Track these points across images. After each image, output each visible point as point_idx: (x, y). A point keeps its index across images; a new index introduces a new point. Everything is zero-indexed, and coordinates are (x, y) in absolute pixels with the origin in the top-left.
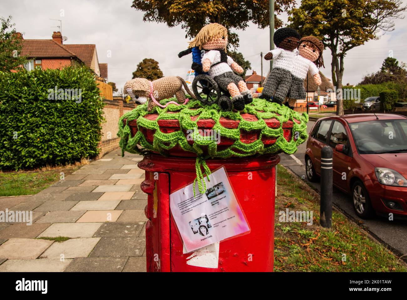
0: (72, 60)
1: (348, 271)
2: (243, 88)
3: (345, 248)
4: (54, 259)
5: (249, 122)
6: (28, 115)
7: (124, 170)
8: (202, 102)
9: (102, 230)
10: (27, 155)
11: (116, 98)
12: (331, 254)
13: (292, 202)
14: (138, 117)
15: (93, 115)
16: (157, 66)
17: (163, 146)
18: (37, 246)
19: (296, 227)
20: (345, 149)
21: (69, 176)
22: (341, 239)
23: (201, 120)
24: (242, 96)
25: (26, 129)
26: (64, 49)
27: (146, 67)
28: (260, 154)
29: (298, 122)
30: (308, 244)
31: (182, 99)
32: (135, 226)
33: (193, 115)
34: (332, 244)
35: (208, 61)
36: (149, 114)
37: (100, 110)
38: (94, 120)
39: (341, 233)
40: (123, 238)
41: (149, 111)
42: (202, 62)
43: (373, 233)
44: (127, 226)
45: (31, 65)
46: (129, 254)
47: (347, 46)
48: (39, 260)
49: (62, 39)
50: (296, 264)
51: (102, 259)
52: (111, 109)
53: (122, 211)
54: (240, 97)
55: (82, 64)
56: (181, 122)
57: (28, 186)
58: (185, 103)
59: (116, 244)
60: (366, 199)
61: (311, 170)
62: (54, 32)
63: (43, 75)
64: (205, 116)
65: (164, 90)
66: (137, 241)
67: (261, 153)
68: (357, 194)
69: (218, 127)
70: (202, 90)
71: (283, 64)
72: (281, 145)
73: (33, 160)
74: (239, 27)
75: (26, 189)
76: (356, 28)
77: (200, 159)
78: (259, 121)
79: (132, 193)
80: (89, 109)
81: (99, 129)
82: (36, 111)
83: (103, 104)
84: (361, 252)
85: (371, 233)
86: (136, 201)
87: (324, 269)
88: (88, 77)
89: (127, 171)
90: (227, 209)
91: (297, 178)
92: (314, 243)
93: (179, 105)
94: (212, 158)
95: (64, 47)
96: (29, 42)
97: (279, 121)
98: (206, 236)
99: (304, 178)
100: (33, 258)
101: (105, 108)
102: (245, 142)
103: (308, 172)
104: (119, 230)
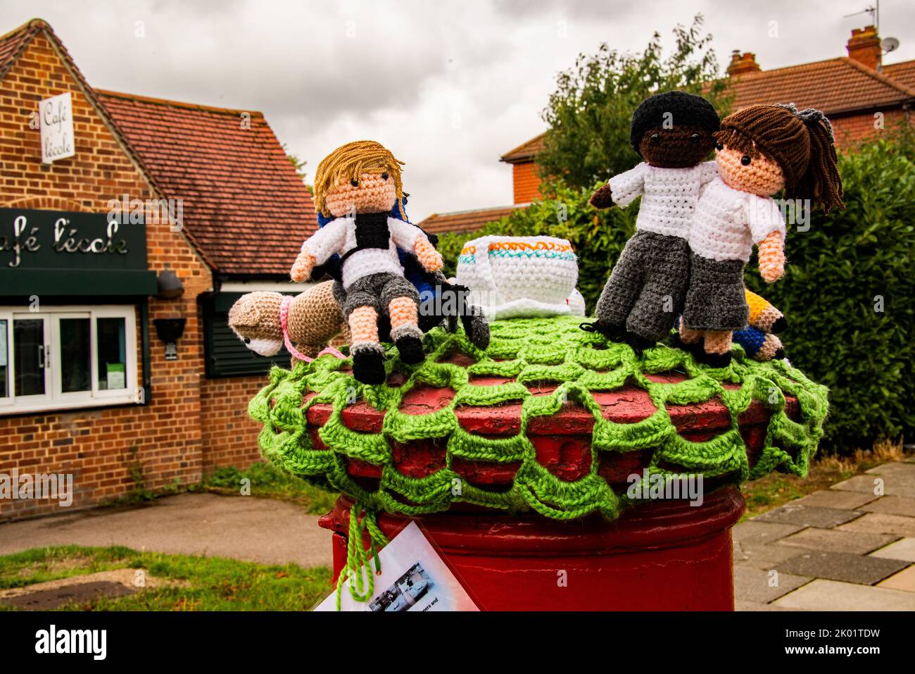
0: (908, 115)
21: (820, 492)
23: (315, 407)
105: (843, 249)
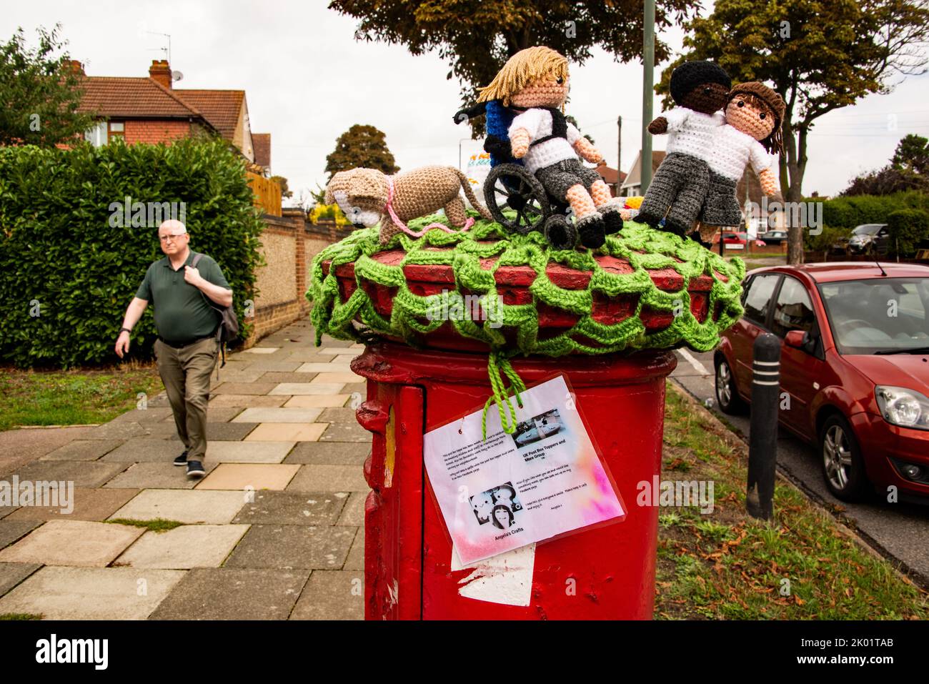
0: (193, 126)
1: (810, 618)
2: (602, 197)
3: (804, 565)
4: (146, 570)
5: (613, 275)
6: (93, 245)
7: (303, 374)
8: (505, 227)
9: (252, 508)
10: (87, 335)
11: (290, 212)
12: (771, 578)
13: (684, 459)
14: (357, 258)
15: (238, 250)
16: (382, 141)
17: (415, 325)
18: (108, 539)
19: (692, 515)
20: (806, 341)
22: (793, 544)
23: (503, 269)
24: (600, 215)
25: (88, 276)
26: (175, 100)
27: (357, 143)
28: (634, 349)
29: (724, 278)
30: (719, 555)
31: (460, 219)
32: (327, 501)
33: (484, 256)
34: (773, 555)
35: (525, 134)
36: (382, 250)
37: (254, 238)
38: (239, 261)
39: (794, 532)
40: (300, 526)
41: (384, 244)
42: (510, 135)
43: (867, 535)
44: (310, 502)
45: (101, 133)
46: (312, 565)
47: (815, 107)
48: (113, 569)
49: (171, 77)
50: (689, 599)
51: (251, 572)
52: (278, 238)
53: (299, 466)
54: (595, 217)
55: (215, 134)
56: (458, 271)
57: (88, 405)
58: (466, 227)
59: (284, 540)
60: (852, 457)
61: (727, 386)
62: (155, 62)
63: (127, 156)
64: (512, 259)
65: (418, 198)
66: (332, 535)
67: (638, 347)
68: (832, 445)
69: (541, 285)
70: (508, 200)
71: (691, 145)
72: (684, 329)
73: (102, 346)
74: (570, 58)
75: (85, 409)
76: (837, 65)
77: (497, 356)
78: (637, 274)
79: (321, 428)
80: (229, 236)
81: (250, 281)
82: (111, 238)
83: (261, 225)
84: (839, 577)
85: (862, 534)
86: (329, 447)
87: (753, 613)
88: (228, 162)
89: (310, 377)
90: (567, 468)
91: (694, 404)
92: (732, 553)
93: (453, 232)
94: (526, 355)
95: (175, 95)
96: (97, 82)
97: (680, 274)
98: (508, 529)
99: (711, 405)
100: (98, 564)
101: (263, 235)
102: (602, 321)
103: (720, 392)
104: (291, 509)
105: (195, 211)
